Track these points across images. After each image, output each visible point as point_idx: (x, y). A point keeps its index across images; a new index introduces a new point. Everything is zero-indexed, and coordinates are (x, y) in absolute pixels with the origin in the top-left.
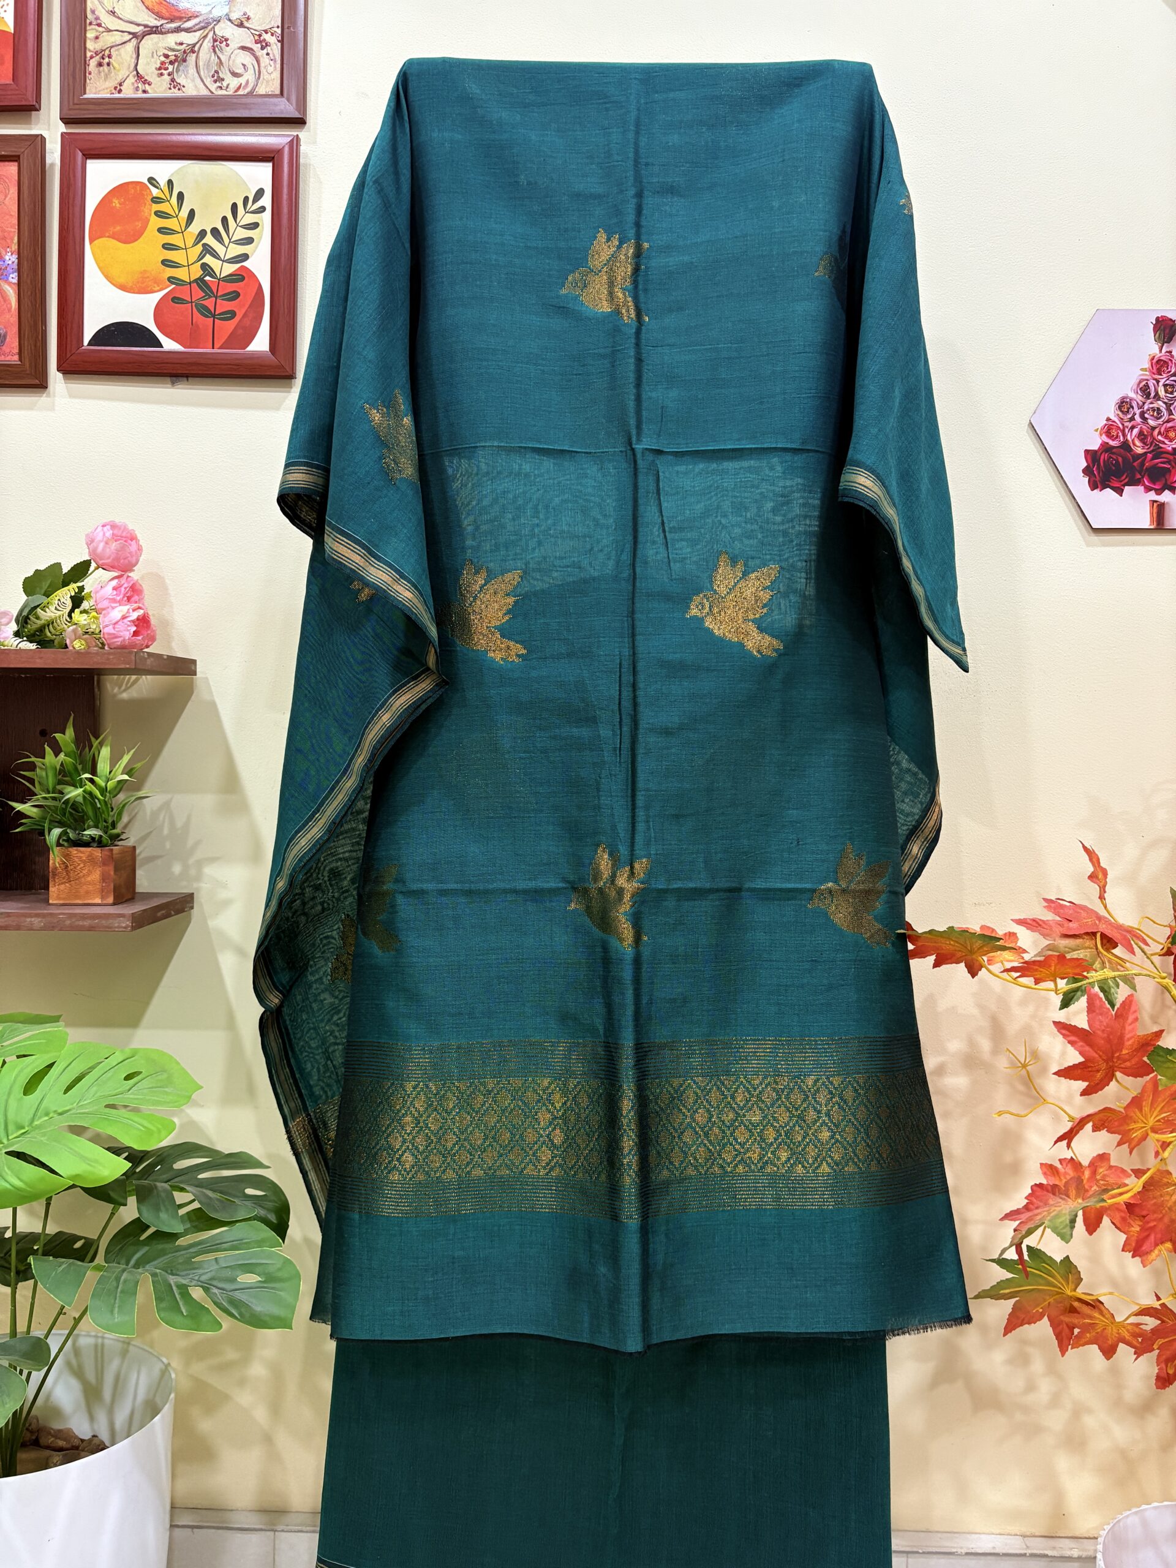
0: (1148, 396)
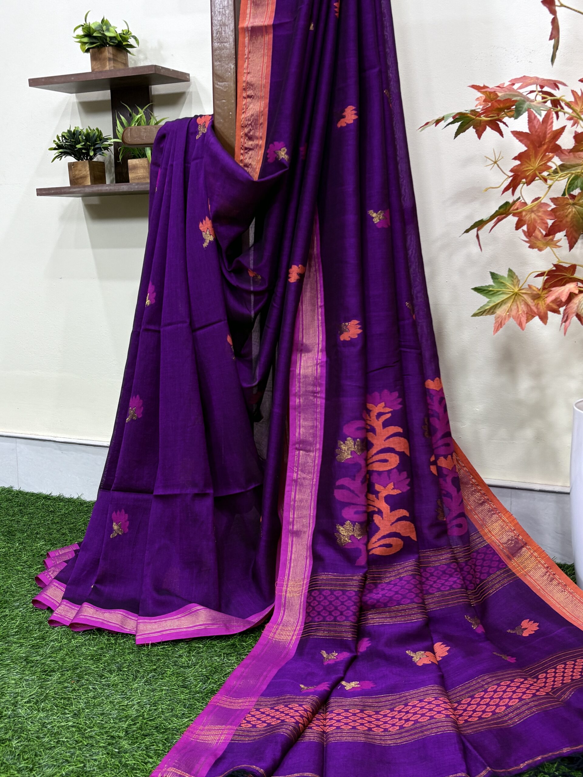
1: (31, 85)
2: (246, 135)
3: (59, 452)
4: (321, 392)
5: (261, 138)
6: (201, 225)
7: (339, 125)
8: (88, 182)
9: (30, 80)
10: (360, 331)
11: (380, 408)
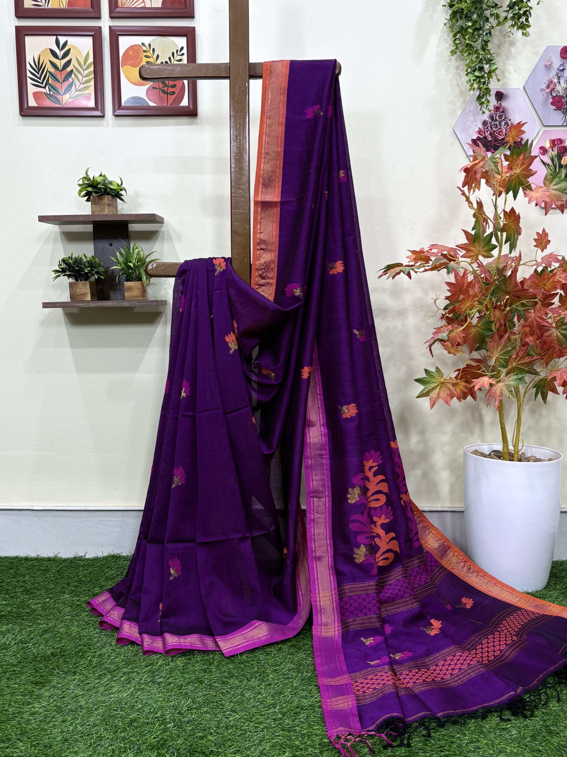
0: (493, 120)
1: (39, 221)
2: (260, 275)
3: (37, 519)
4: (326, 454)
5: (272, 278)
6: (226, 337)
7: (331, 273)
8: (89, 298)
9: (39, 216)
10: (356, 411)
11: (369, 463)
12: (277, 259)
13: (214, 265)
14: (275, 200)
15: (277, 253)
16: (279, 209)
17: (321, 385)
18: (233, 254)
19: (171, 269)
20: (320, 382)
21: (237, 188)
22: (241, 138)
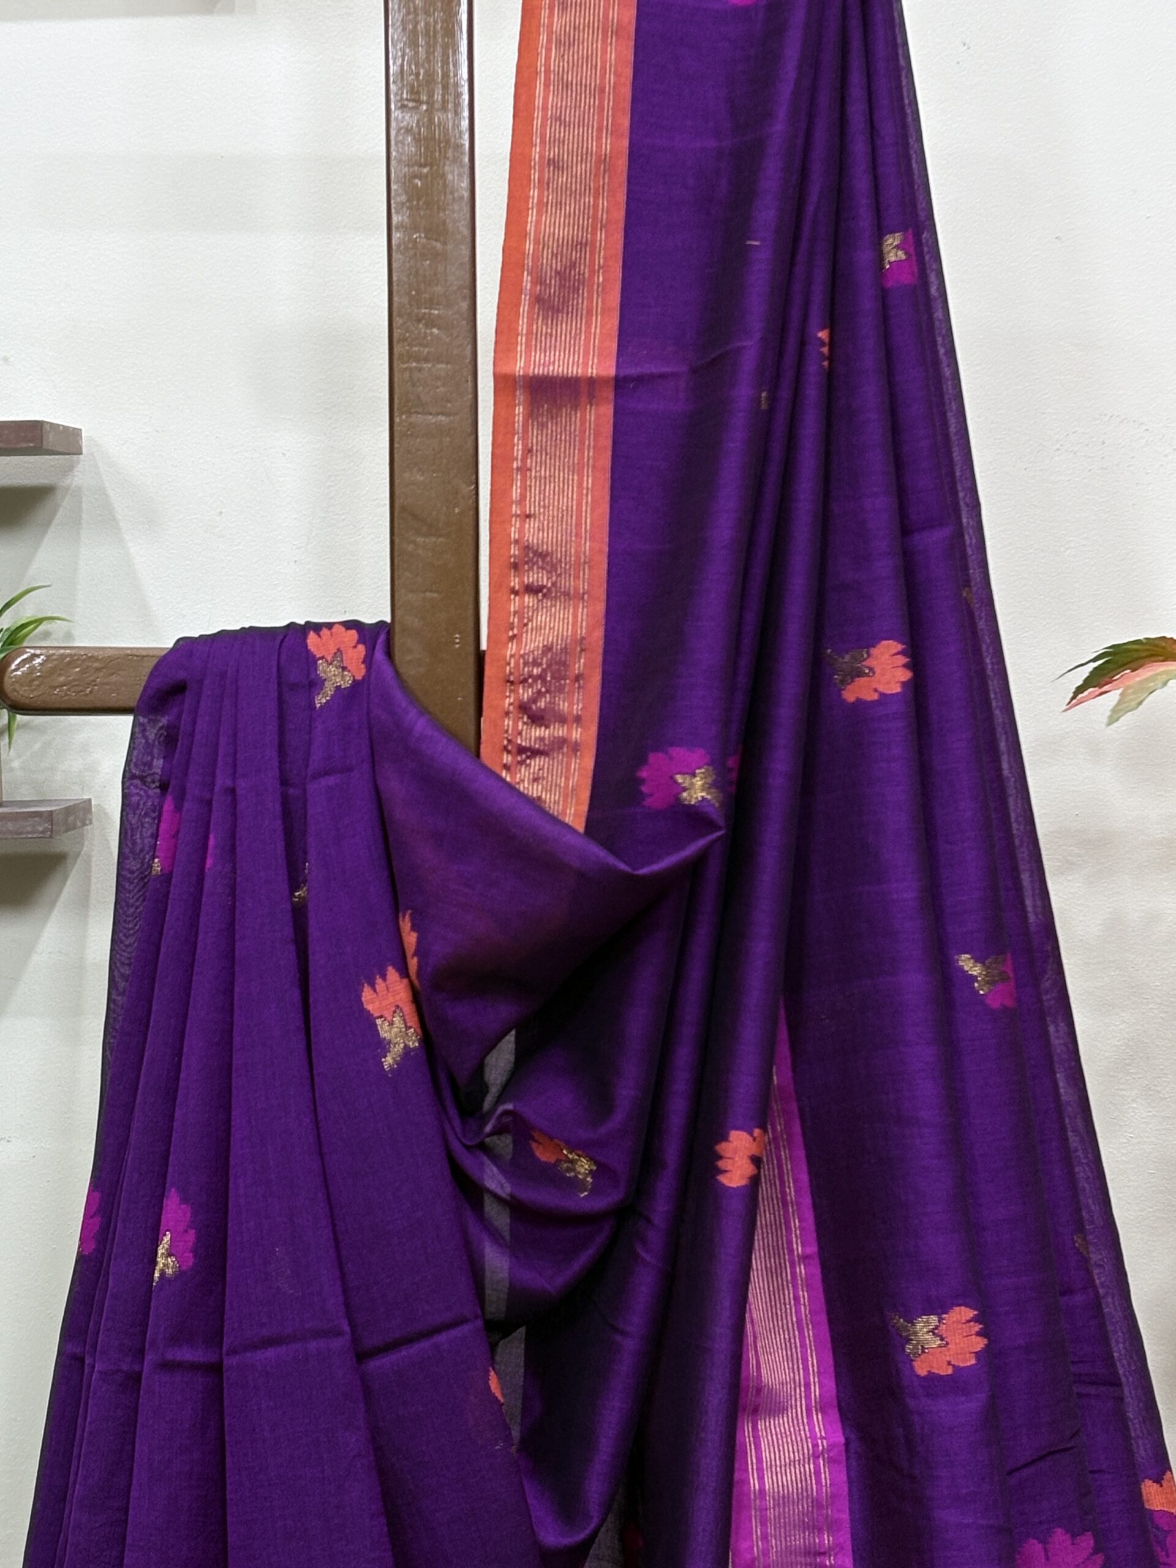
12: (599, 633)
13: (311, 661)
14: (592, 371)
15: (600, 607)
16: (607, 410)
17: (810, 1216)
18: (398, 613)
19: (114, 678)
20: (807, 1201)
21: (419, 321)
22: (438, 97)
